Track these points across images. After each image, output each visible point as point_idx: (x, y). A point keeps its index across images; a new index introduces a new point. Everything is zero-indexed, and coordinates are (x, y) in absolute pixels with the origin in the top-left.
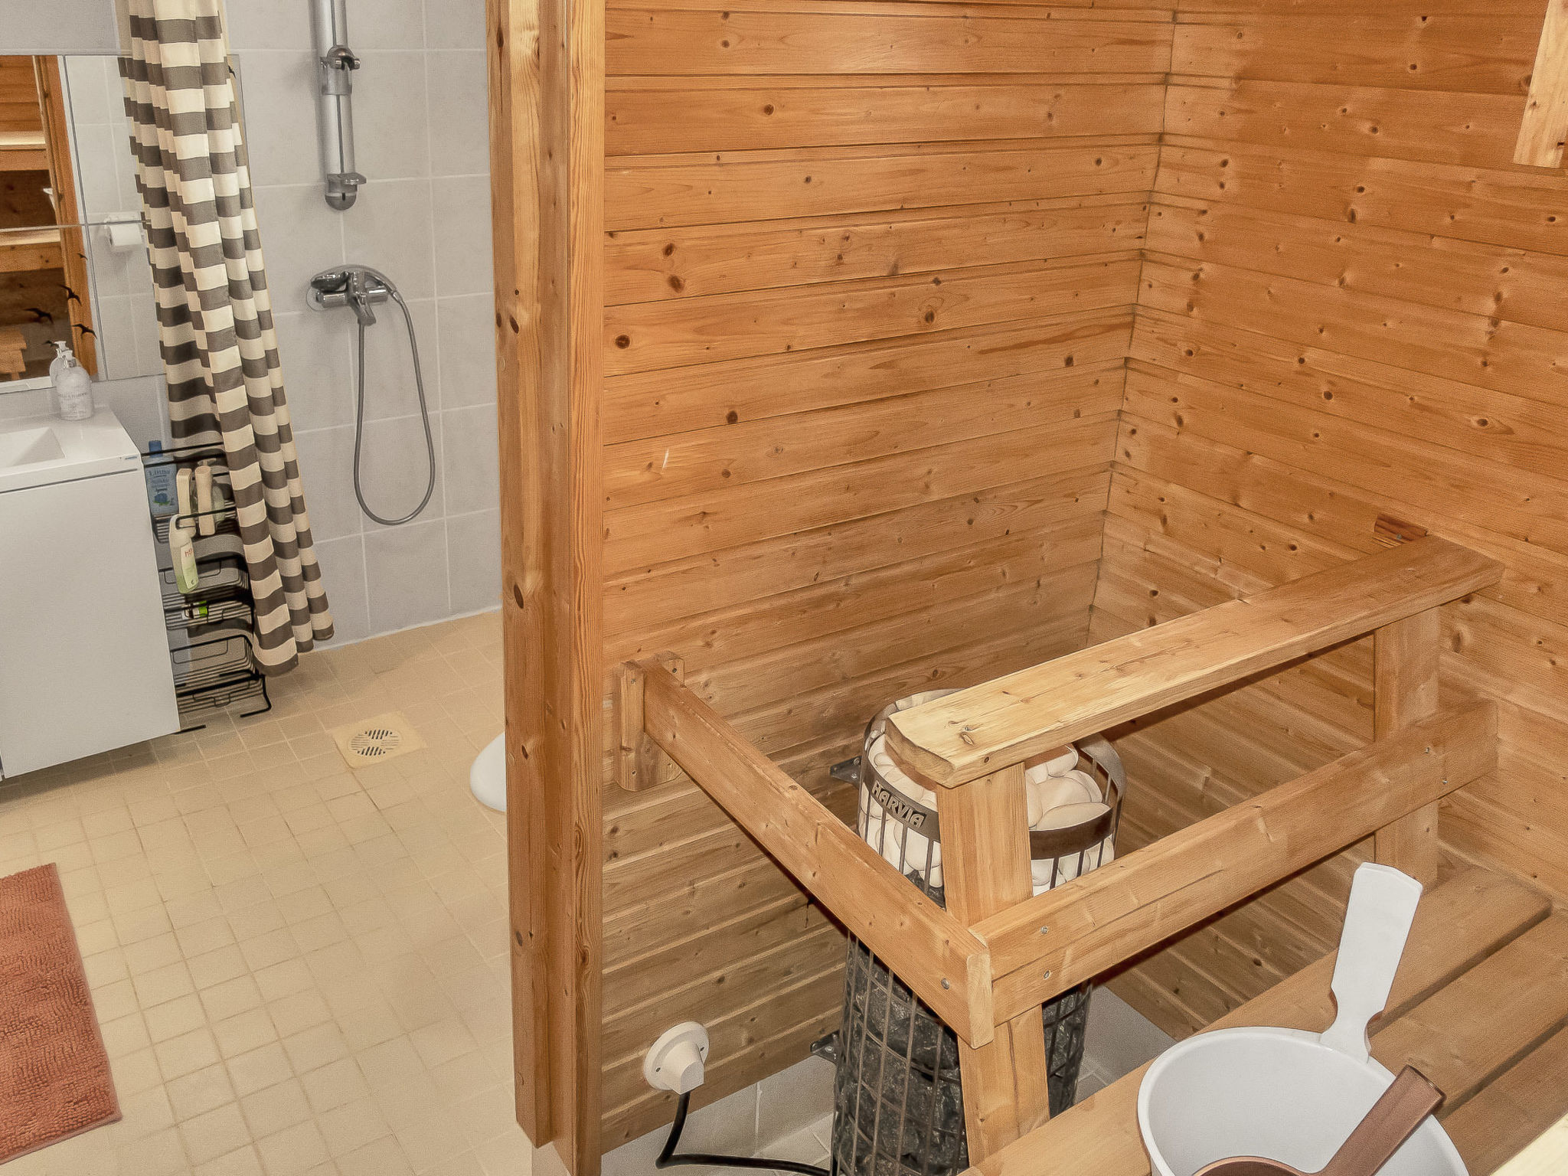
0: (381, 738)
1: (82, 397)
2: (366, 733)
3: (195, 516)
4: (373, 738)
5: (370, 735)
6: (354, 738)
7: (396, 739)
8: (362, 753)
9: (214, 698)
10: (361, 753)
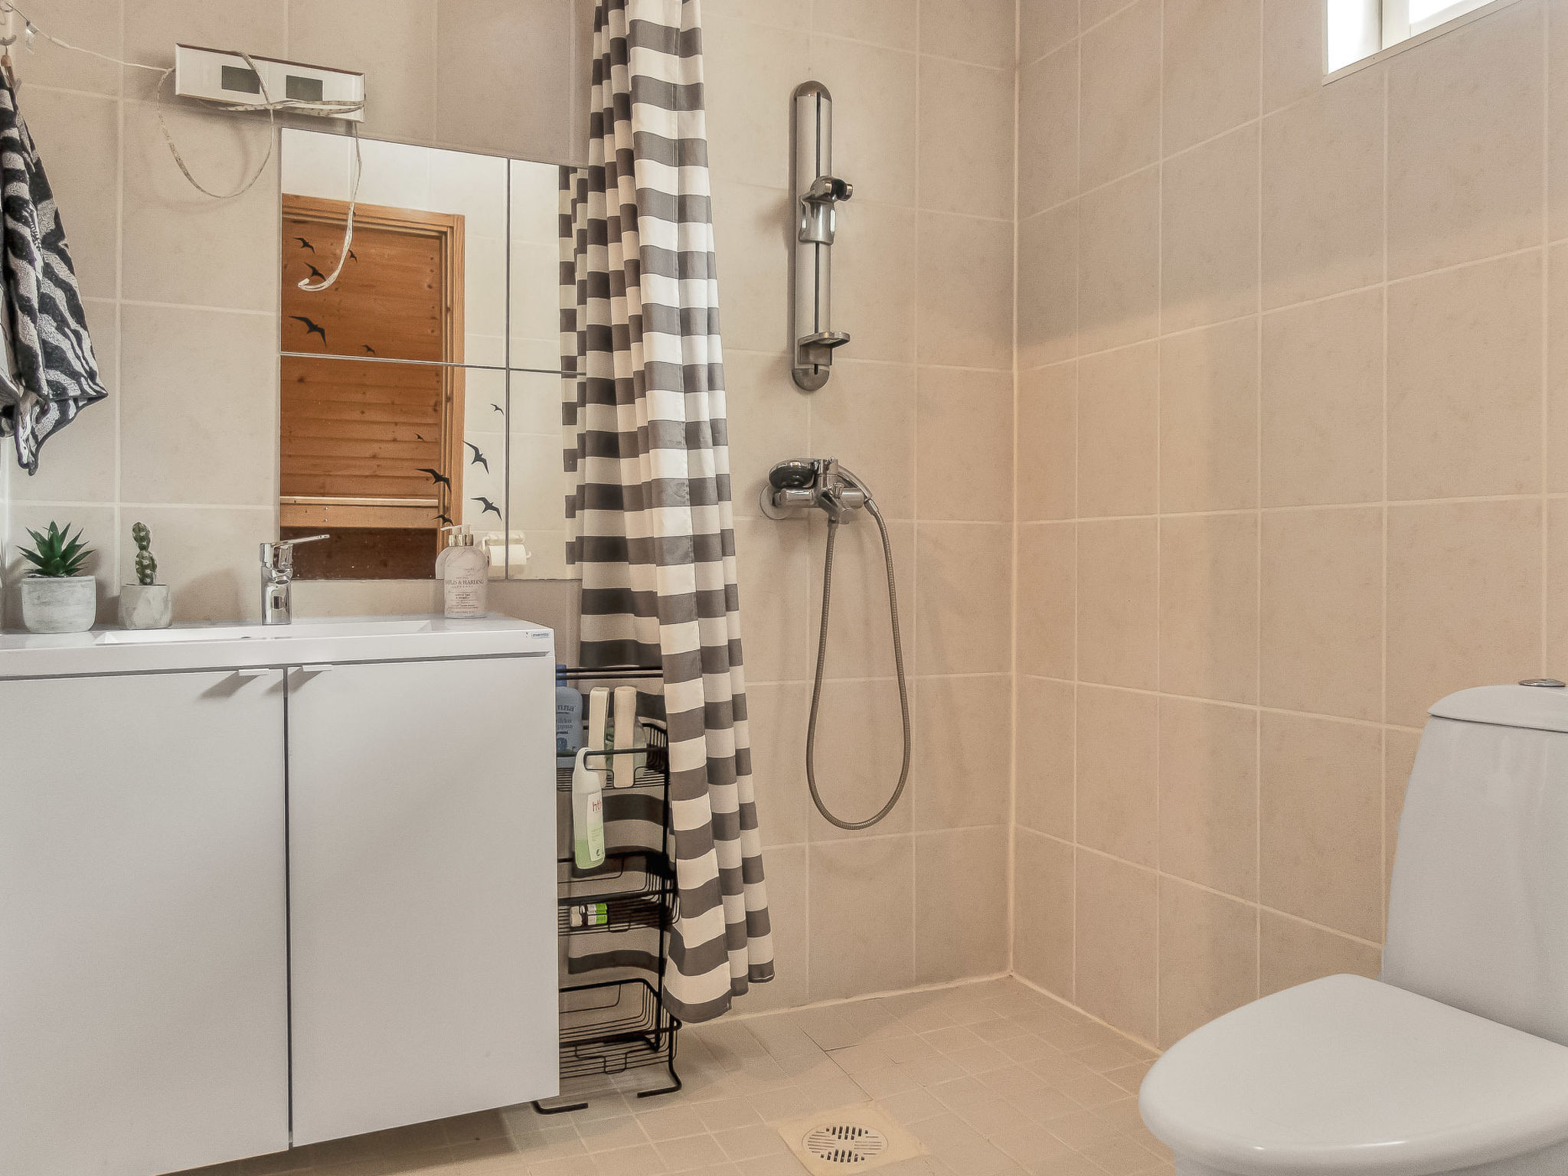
0: (853, 1138)
1: (475, 586)
2: (828, 1130)
3: (609, 753)
4: (840, 1137)
5: (834, 1133)
6: (814, 1132)
7: (875, 1140)
8: (829, 1158)
9: (605, 1057)
10: (826, 1157)
